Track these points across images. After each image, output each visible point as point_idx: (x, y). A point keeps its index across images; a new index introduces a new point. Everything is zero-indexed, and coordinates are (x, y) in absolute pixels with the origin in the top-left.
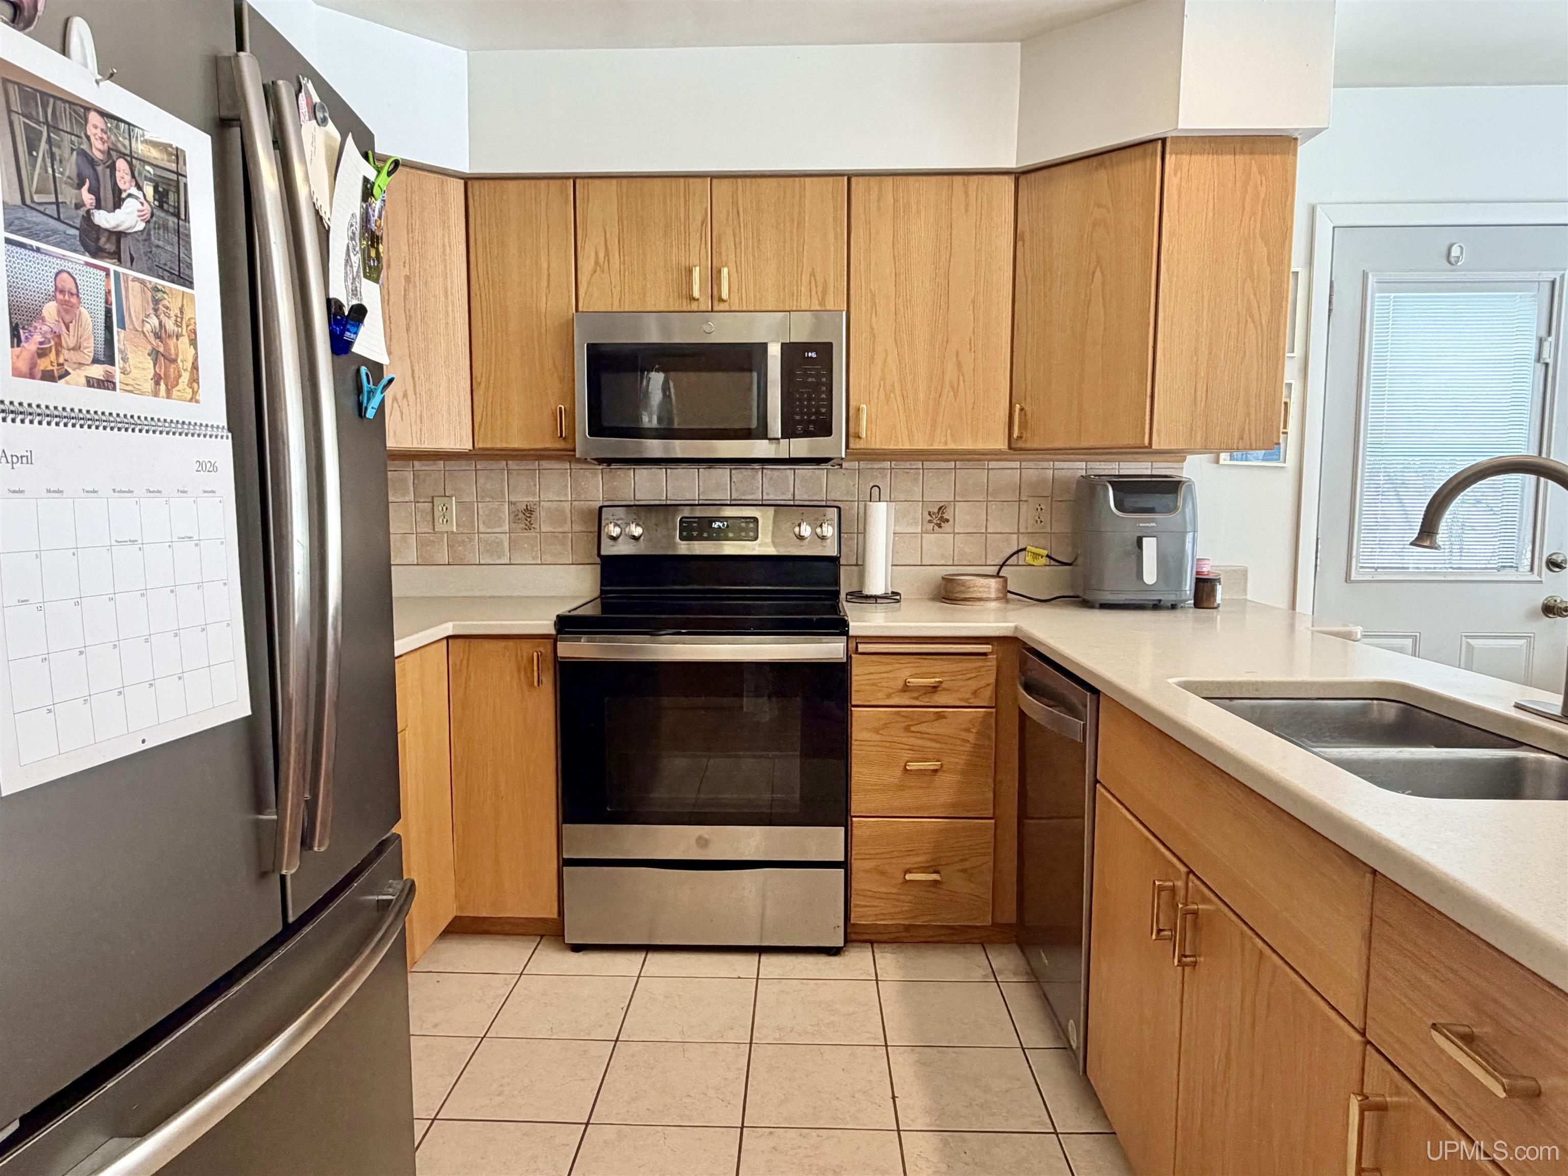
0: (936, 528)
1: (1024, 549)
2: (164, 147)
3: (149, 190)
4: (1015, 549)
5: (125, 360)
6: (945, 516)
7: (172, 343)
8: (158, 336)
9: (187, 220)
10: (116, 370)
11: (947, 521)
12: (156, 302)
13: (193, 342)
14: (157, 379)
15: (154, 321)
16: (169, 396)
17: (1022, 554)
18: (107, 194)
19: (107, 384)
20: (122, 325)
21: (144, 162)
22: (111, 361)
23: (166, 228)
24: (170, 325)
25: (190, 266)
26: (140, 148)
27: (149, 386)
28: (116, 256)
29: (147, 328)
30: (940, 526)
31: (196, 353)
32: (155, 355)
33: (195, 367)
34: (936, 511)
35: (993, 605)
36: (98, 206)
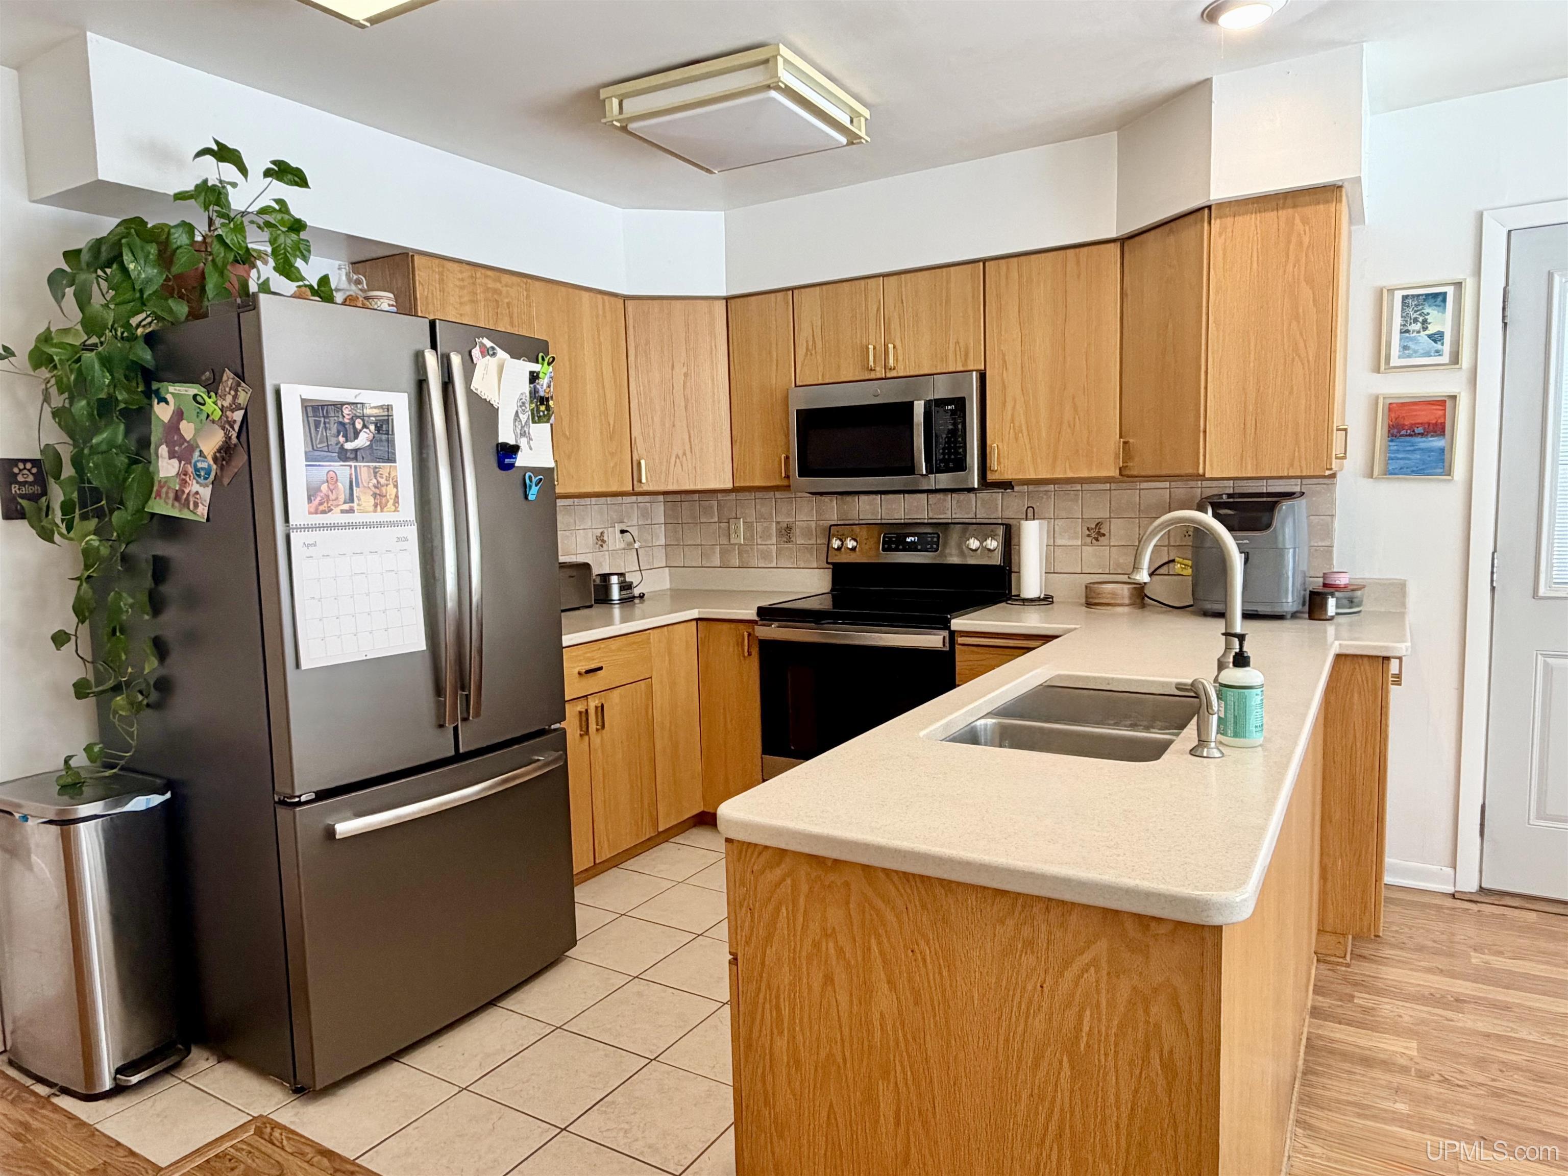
0: (1094, 541)
1: (1173, 561)
2: (381, 407)
3: (372, 427)
4: (1166, 560)
5: (359, 500)
6: (1102, 531)
7: (384, 489)
8: (376, 487)
9: (393, 434)
10: (355, 505)
11: (1104, 535)
12: (375, 473)
13: (396, 486)
14: (376, 506)
15: (375, 481)
16: (382, 511)
17: (1171, 565)
18: (351, 434)
19: (351, 511)
20: (358, 486)
21: (369, 416)
22: (352, 501)
23: (381, 440)
24: (383, 481)
25: (394, 454)
26: (367, 411)
27: (372, 509)
28: (355, 459)
29: (371, 485)
30: (1097, 540)
31: (397, 492)
32: (375, 495)
33: (397, 496)
34: (1094, 526)
35: (1126, 609)
36: (347, 441)
